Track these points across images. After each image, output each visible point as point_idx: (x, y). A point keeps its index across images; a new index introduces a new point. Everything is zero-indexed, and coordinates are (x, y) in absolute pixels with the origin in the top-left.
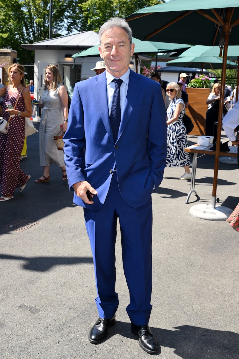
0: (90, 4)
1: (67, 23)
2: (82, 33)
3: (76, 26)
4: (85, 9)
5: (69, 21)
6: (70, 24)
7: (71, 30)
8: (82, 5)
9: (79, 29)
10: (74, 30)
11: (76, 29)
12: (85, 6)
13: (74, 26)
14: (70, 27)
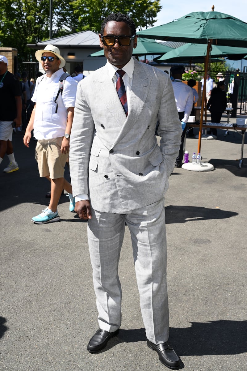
0: (81, 2)
1: (57, 19)
2: (81, 33)
3: (66, 22)
4: (76, 7)
5: (59, 18)
6: (60, 20)
7: (61, 26)
8: (72, 4)
9: (68, 25)
10: (64, 26)
11: (66, 25)
12: (76, 4)
13: (63, 23)
14: (60, 23)
